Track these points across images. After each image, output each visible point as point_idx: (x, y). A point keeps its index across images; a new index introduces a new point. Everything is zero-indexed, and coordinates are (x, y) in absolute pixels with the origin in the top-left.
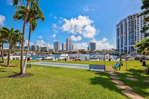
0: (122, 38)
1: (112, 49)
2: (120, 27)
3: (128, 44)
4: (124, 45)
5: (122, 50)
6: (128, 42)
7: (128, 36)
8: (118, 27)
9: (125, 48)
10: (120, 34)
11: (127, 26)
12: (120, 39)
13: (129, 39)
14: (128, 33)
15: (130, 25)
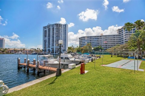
0: (49, 39)
1: (38, 49)
2: (47, 29)
3: (55, 45)
4: (51, 46)
5: (49, 50)
6: (55, 44)
7: (55, 39)
8: (45, 29)
9: (52, 49)
10: (47, 36)
11: (54, 30)
12: (47, 40)
13: (56, 42)
14: (55, 36)
15: (57, 30)
